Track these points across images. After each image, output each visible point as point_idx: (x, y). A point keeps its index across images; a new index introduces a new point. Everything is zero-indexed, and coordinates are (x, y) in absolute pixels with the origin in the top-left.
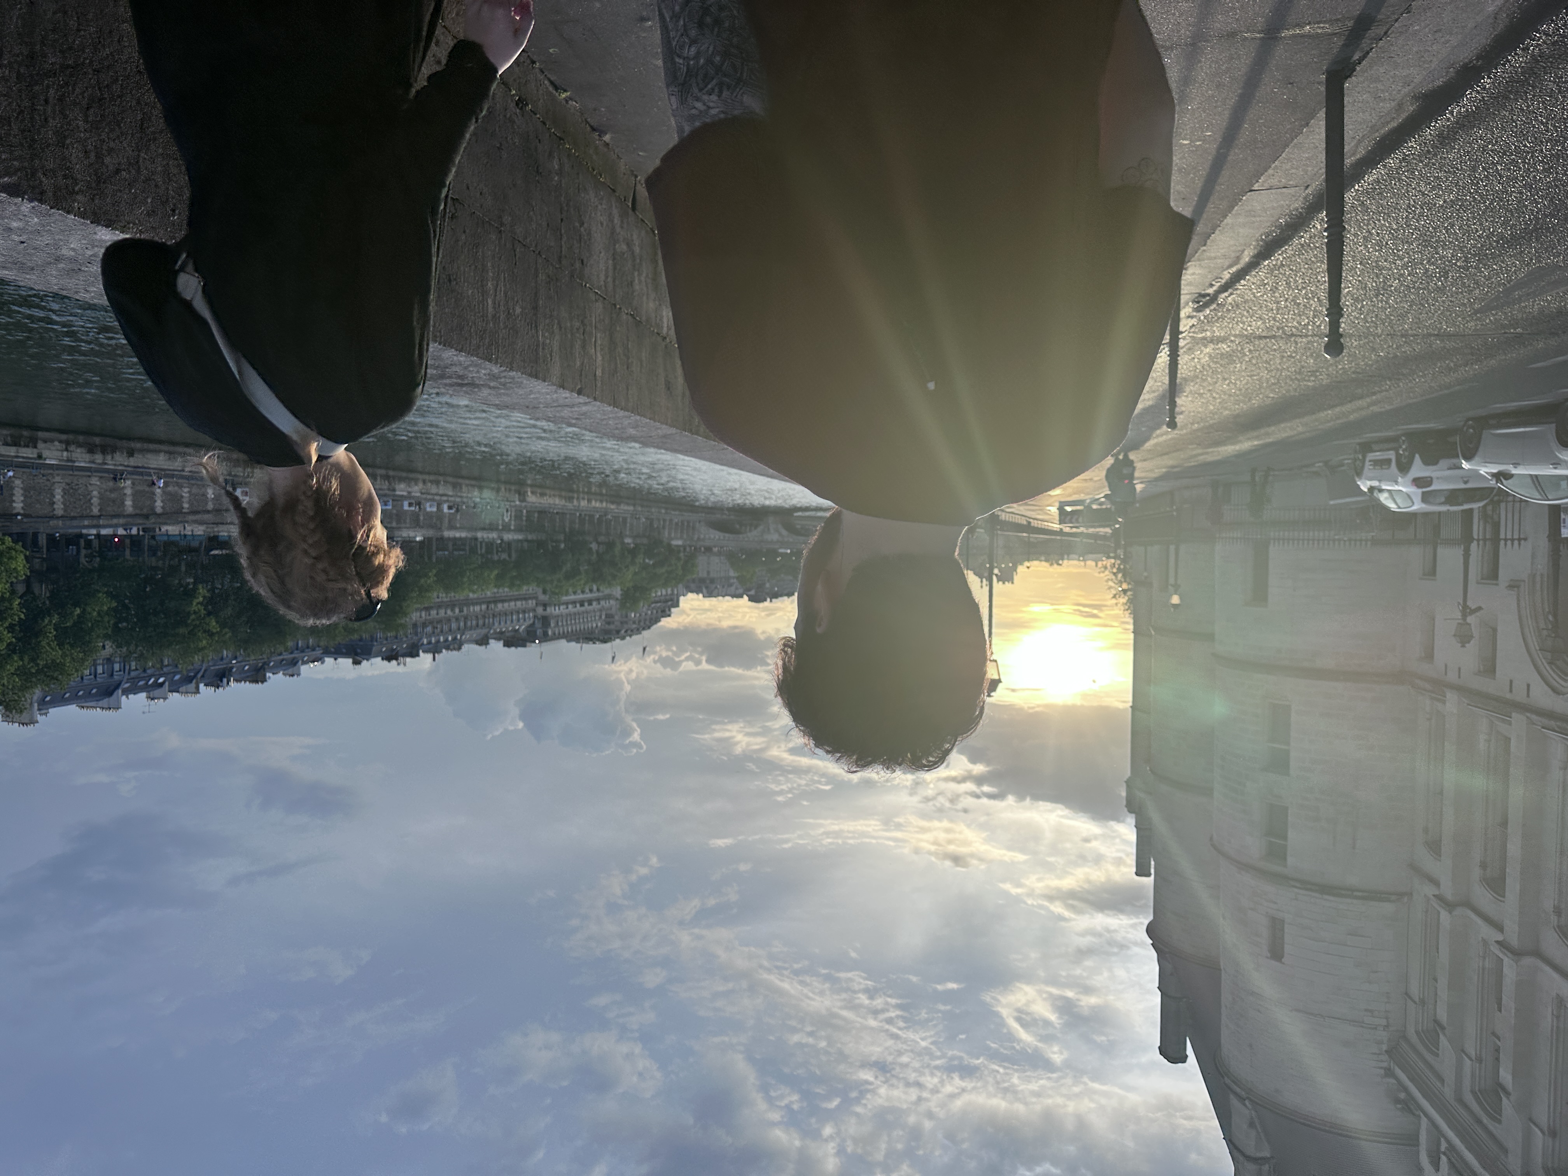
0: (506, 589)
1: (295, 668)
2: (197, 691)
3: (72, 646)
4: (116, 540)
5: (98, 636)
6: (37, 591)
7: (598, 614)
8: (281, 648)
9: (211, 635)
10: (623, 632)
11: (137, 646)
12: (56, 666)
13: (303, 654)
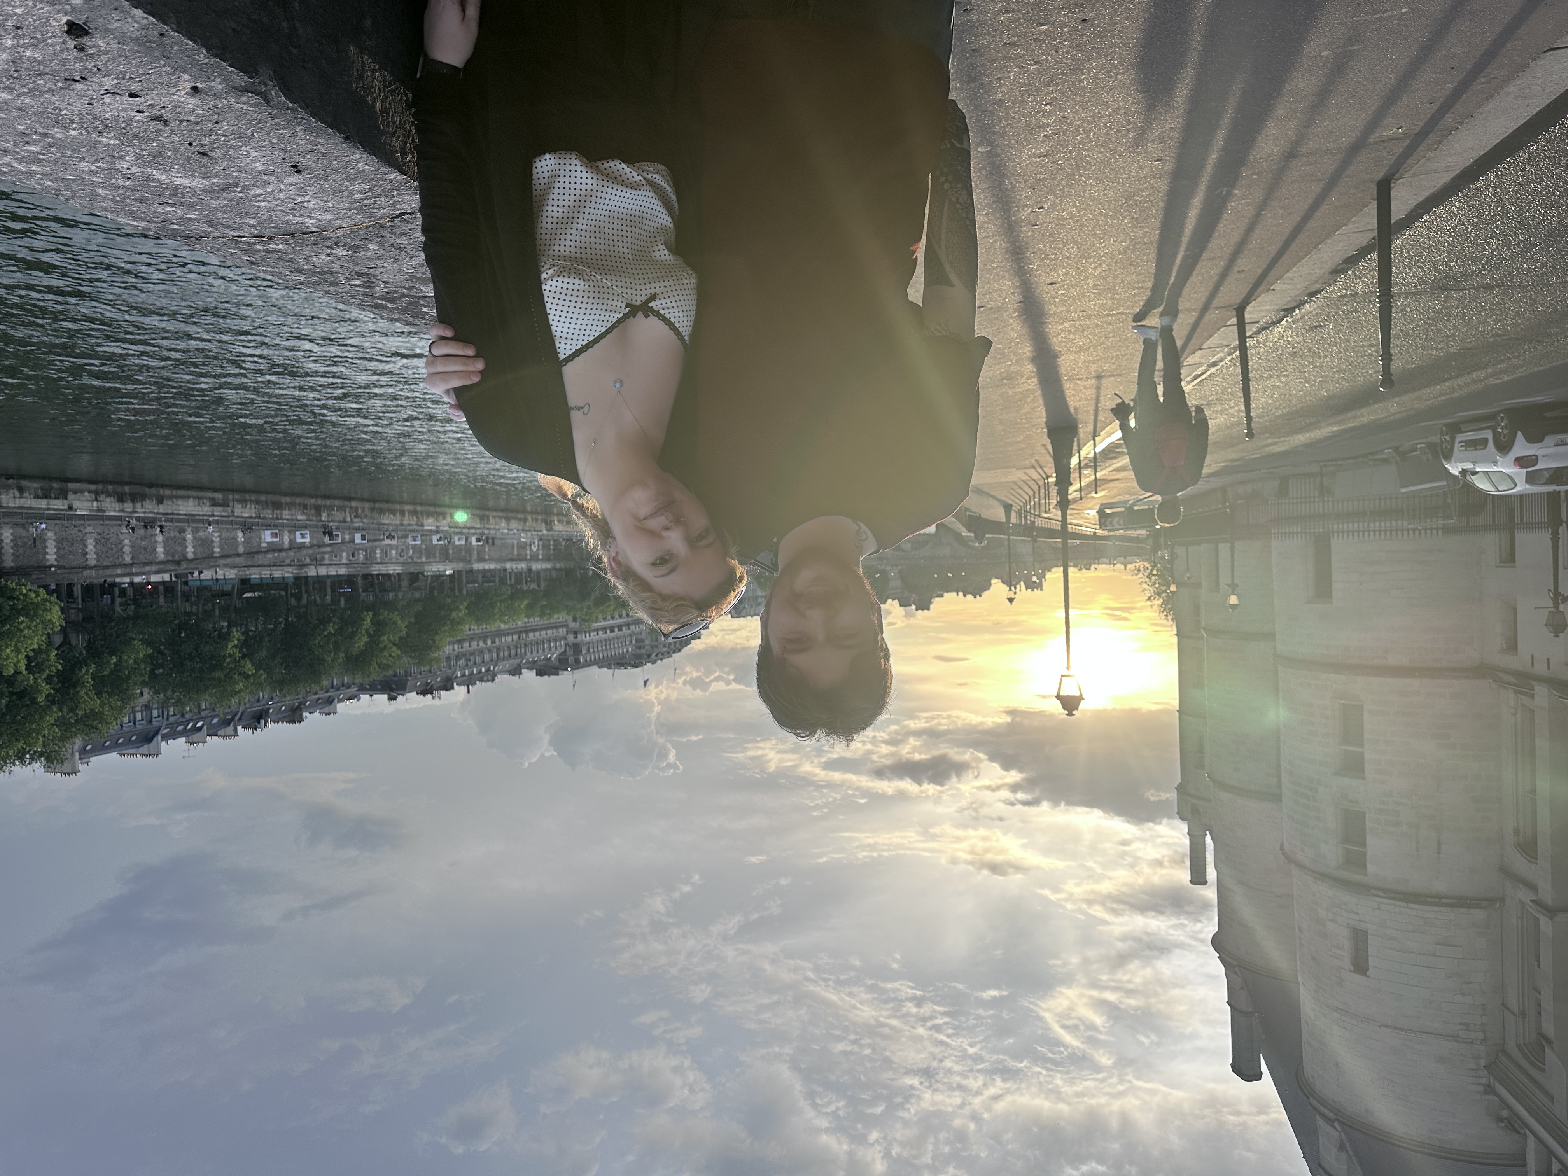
0: (537, 619)
1: (331, 707)
2: (236, 734)
3: (110, 694)
4: (150, 587)
5: (135, 684)
6: (74, 642)
7: (628, 639)
8: (316, 688)
9: (247, 677)
10: (653, 656)
11: (174, 692)
12: (94, 715)
13: (339, 692)
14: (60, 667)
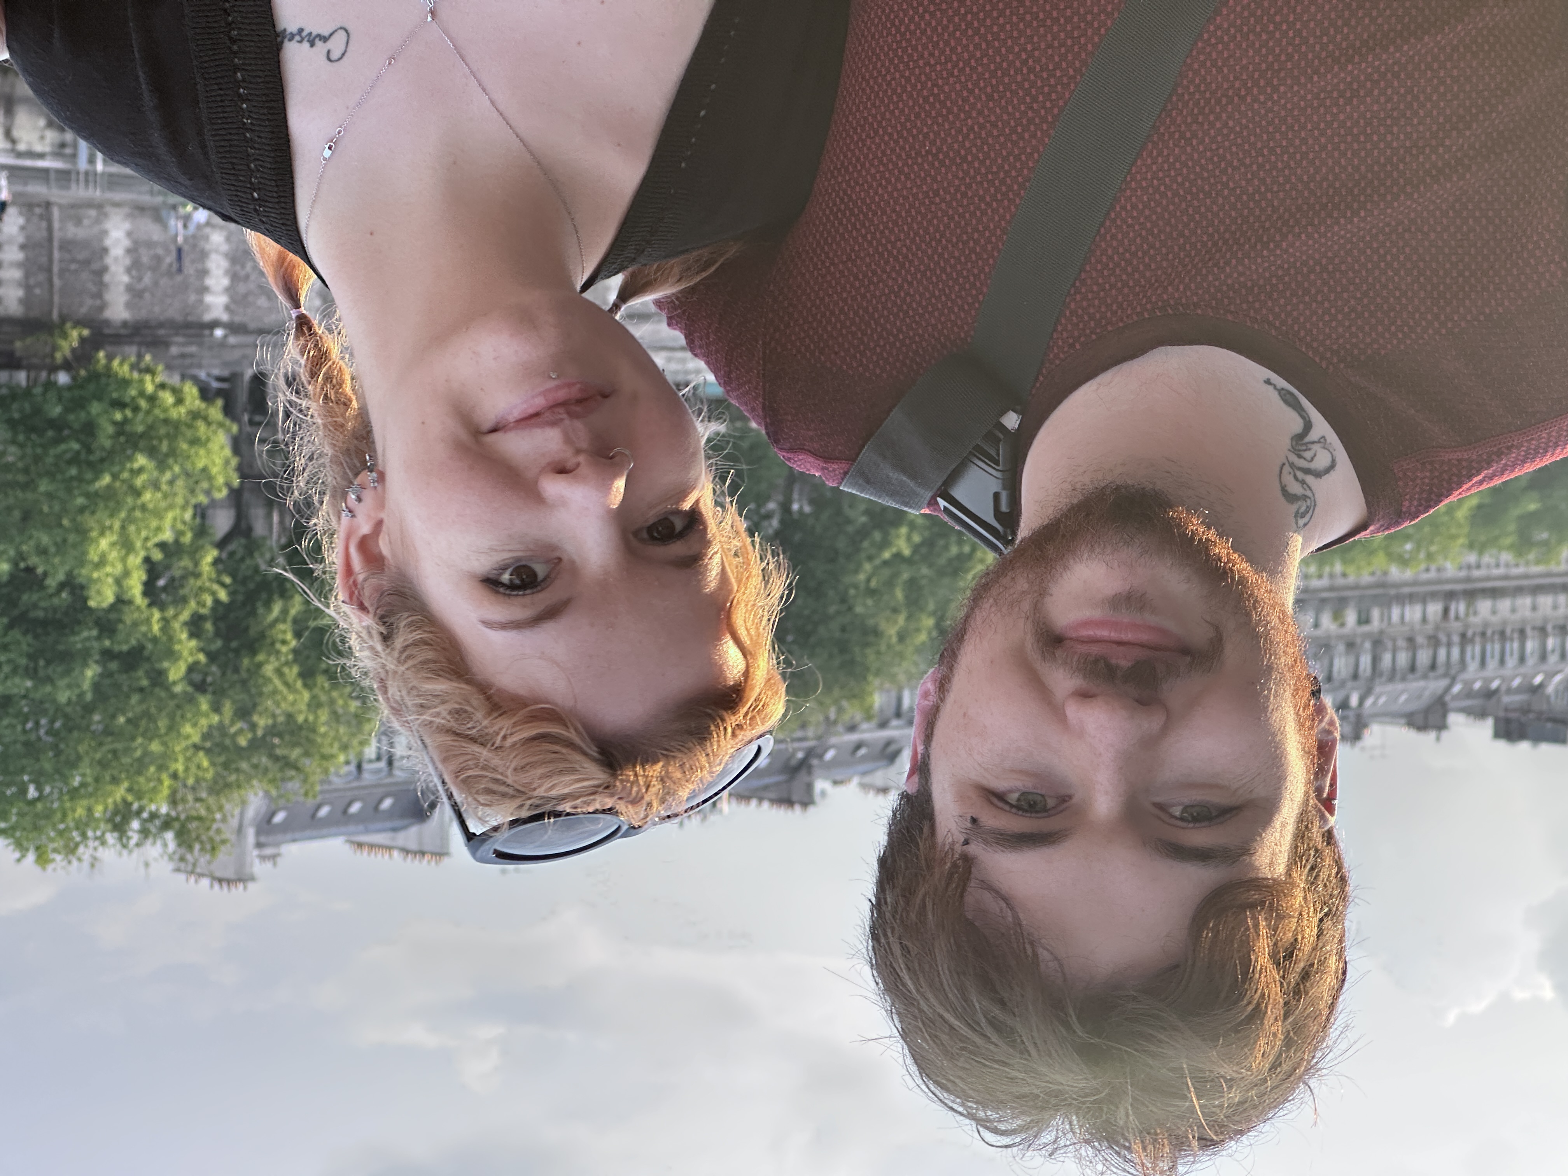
12: (294, 732)
14: (223, 595)
